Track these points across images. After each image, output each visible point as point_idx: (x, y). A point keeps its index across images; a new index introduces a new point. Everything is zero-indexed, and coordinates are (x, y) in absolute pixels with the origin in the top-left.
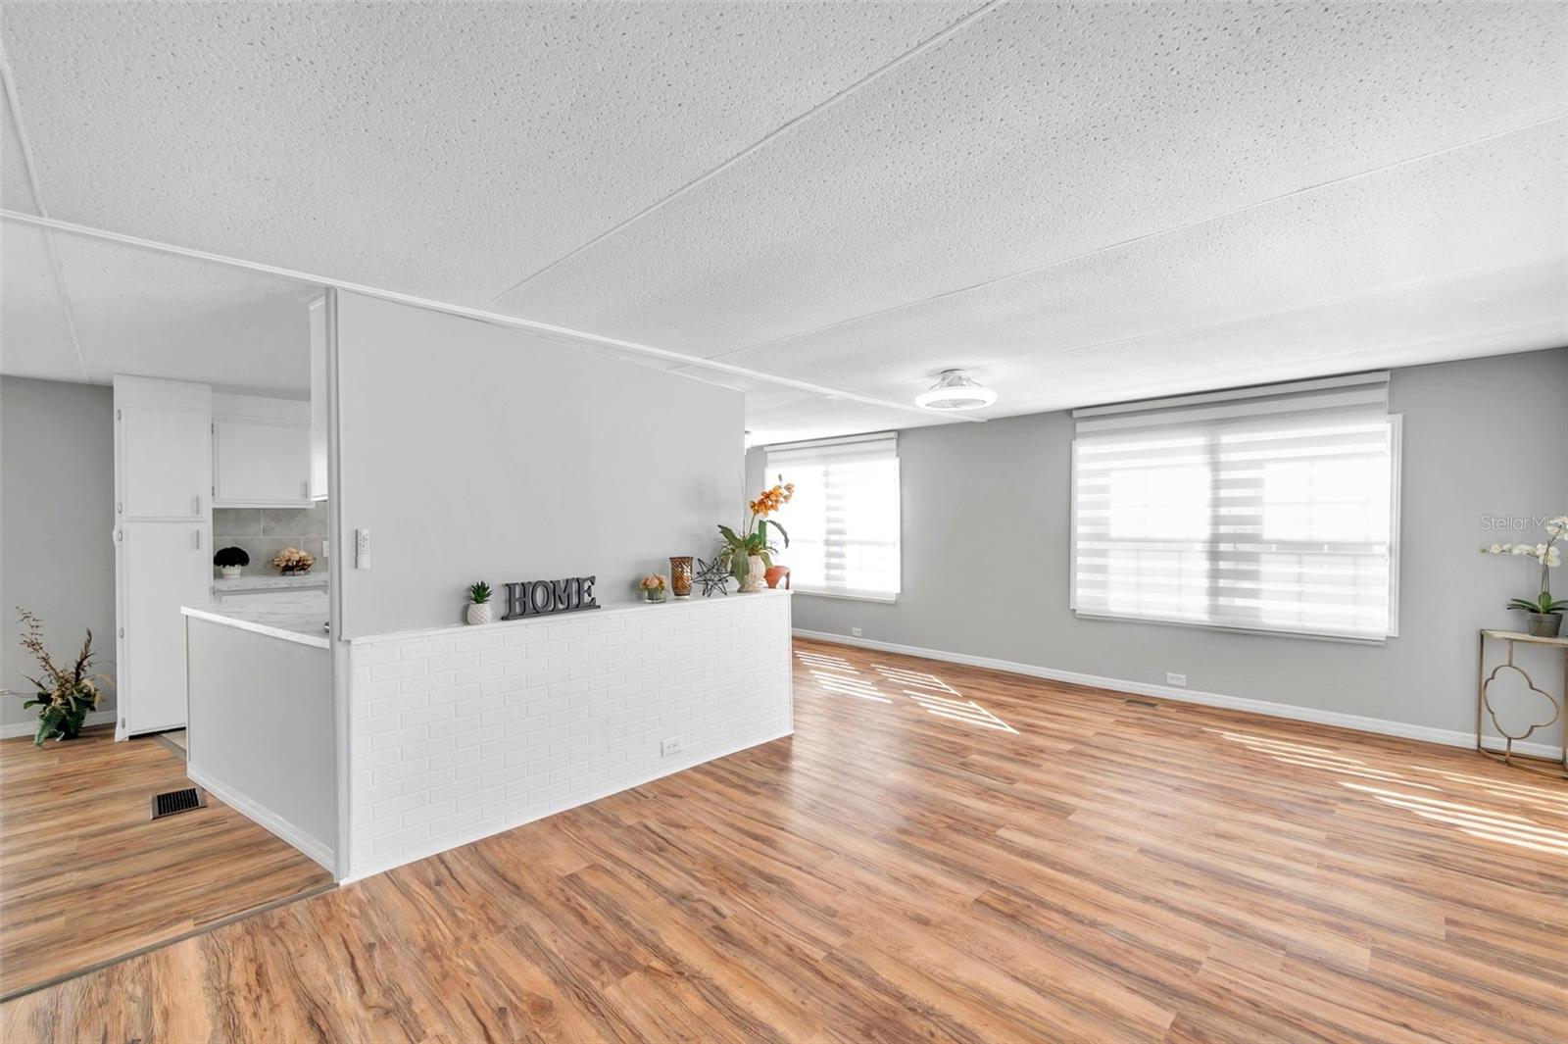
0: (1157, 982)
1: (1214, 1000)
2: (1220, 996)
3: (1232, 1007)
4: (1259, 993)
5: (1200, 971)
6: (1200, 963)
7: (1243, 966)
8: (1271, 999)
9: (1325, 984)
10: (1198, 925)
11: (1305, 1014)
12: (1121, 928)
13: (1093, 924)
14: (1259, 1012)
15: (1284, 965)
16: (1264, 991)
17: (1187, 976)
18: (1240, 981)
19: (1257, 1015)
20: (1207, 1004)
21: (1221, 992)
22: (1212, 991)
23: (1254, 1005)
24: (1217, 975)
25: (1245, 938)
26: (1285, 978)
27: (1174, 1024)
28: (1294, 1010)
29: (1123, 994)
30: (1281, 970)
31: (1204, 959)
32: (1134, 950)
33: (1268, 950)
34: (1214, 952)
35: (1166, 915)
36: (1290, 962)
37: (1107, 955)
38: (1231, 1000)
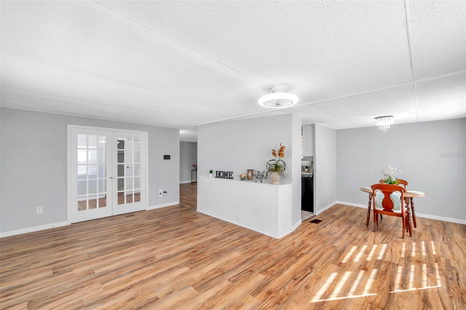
0: (105, 275)
1: (91, 281)
2: (91, 283)
3: (87, 283)
4: (84, 290)
5: (100, 283)
6: (101, 285)
7: (92, 293)
8: (80, 291)
9: (69, 306)
10: (112, 292)
11: (70, 295)
12: (125, 276)
13: (131, 272)
14: (80, 287)
15: (82, 302)
16: (83, 291)
17: (101, 280)
18: (90, 289)
19: (81, 286)
20: (92, 279)
21: (91, 284)
22: (94, 282)
23: (82, 287)
24: (95, 286)
25: (98, 300)
26: (80, 299)
27: (94, 272)
28: (73, 294)
29: (108, 269)
30: (82, 300)
31: (102, 286)
32: (116, 275)
33: (90, 302)
34: (101, 290)
35: (122, 287)
36: (82, 304)
37: (119, 270)
38: (88, 284)
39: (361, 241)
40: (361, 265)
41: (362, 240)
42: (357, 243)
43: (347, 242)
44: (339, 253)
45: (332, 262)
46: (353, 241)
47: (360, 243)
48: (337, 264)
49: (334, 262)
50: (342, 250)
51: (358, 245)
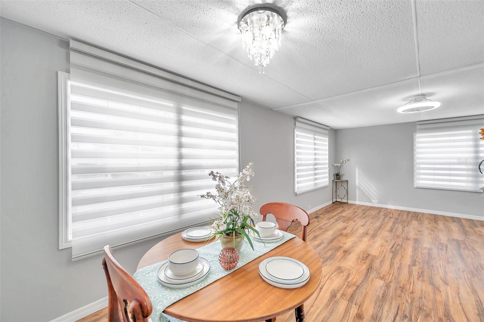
39: (341, 292)
40: (348, 255)
41: (339, 296)
42: (350, 287)
43: (364, 290)
44: (373, 267)
45: (376, 257)
46: (355, 291)
47: (344, 287)
48: (371, 255)
49: (375, 257)
50: (370, 273)
51: (348, 282)
